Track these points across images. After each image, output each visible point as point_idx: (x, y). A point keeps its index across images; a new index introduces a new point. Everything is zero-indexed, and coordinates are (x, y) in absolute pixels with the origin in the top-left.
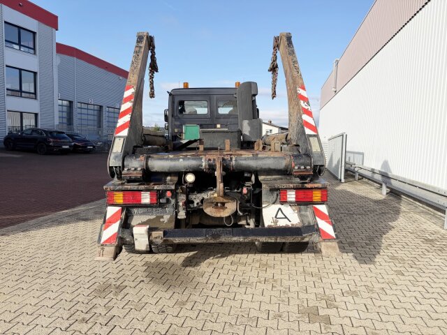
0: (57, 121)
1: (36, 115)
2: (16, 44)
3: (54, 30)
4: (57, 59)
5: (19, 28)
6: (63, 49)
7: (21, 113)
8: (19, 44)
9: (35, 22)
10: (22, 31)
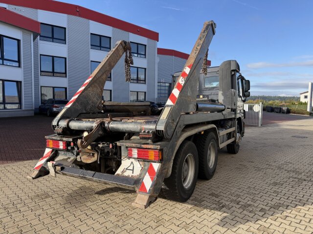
0: (156, 96)
1: (145, 93)
2: (135, 53)
3: (156, 41)
4: (157, 58)
5: (138, 44)
6: (161, 51)
7: (137, 92)
8: (138, 53)
9: (146, 39)
10: (139, 45)
